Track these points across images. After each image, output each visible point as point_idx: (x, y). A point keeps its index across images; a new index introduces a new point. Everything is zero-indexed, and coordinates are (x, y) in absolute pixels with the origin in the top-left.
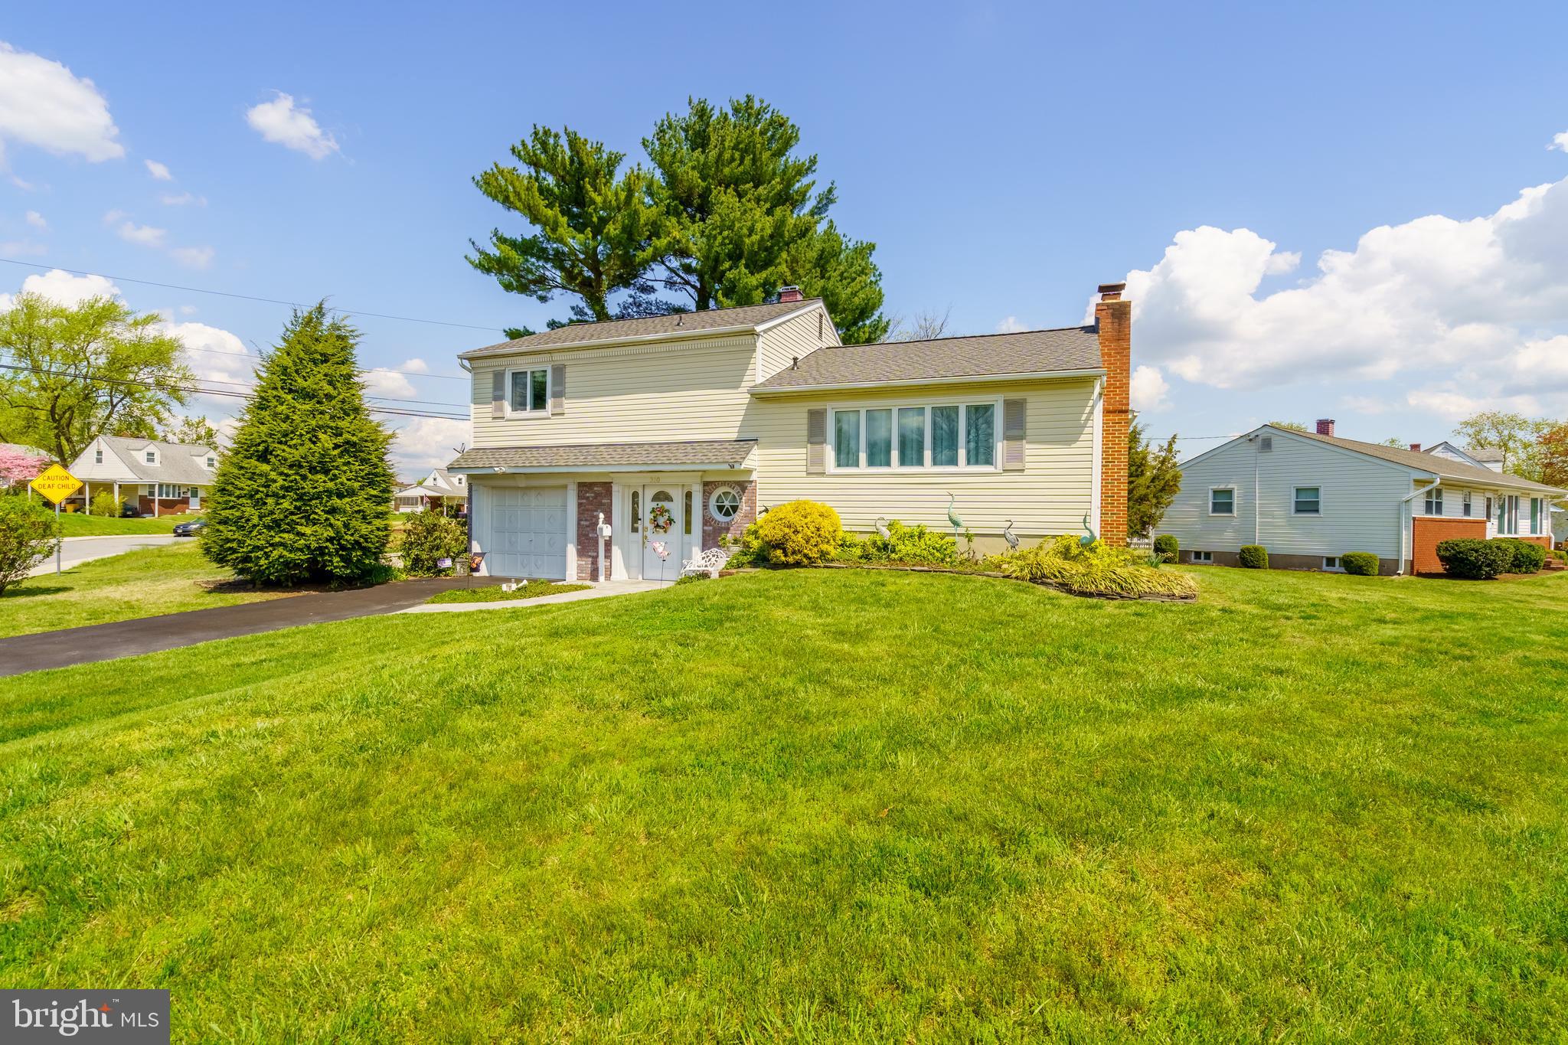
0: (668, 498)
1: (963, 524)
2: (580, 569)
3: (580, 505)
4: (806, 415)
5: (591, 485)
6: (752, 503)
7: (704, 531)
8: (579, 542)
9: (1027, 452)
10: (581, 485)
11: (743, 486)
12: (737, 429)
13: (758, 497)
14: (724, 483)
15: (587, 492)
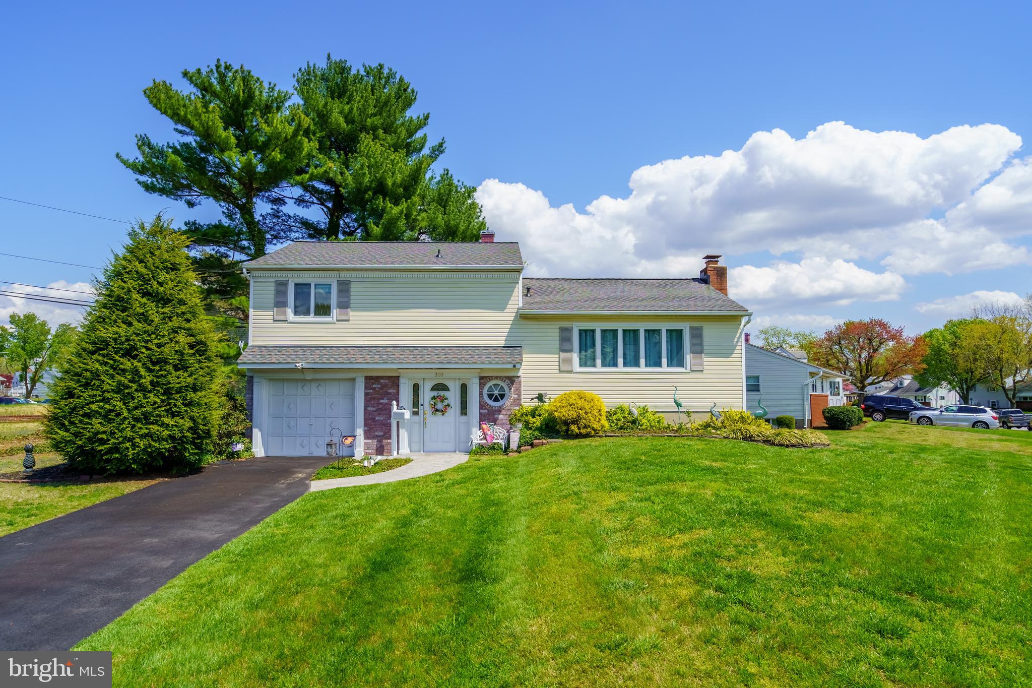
0: (445, 388)
1: (683, 405)
2: (367, 446)
3: (366, 394)
4: (558, 331)
5: (377, 379)
6: (518, 392)
7: (480, 413)
8: (366, 425)
9: (705, 359)
10: (367, 378)
11: (512, 380)
12: (504, 339)
13: (522, 388)
14: (496, 378)
15: (373, 384)
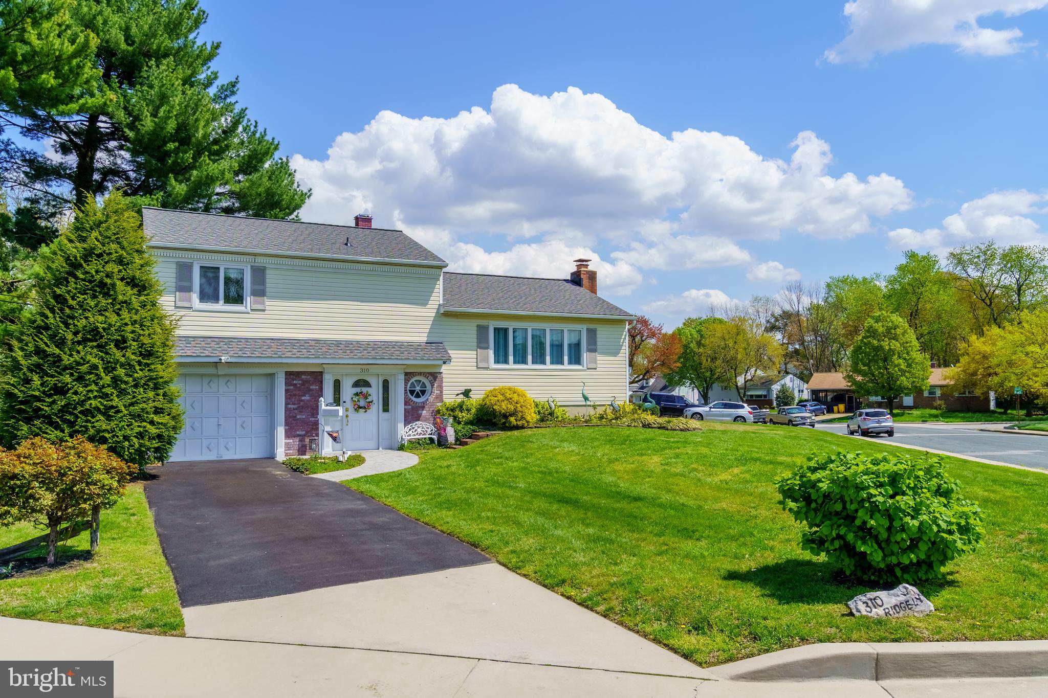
0: (367, 384)
1: (590, 399)
2: (288, 447)
3: (287, 391)
4: (475, 328)
5: (298, 374)
6: (440, 387)
7: (405, 409)
8: (287, 424)
9: (598, 358)
10: (288, 374)
11: (434, 376)
12: (426, 335)
13: (444, 384)
14: (420, 374)
15: (293, 380)
